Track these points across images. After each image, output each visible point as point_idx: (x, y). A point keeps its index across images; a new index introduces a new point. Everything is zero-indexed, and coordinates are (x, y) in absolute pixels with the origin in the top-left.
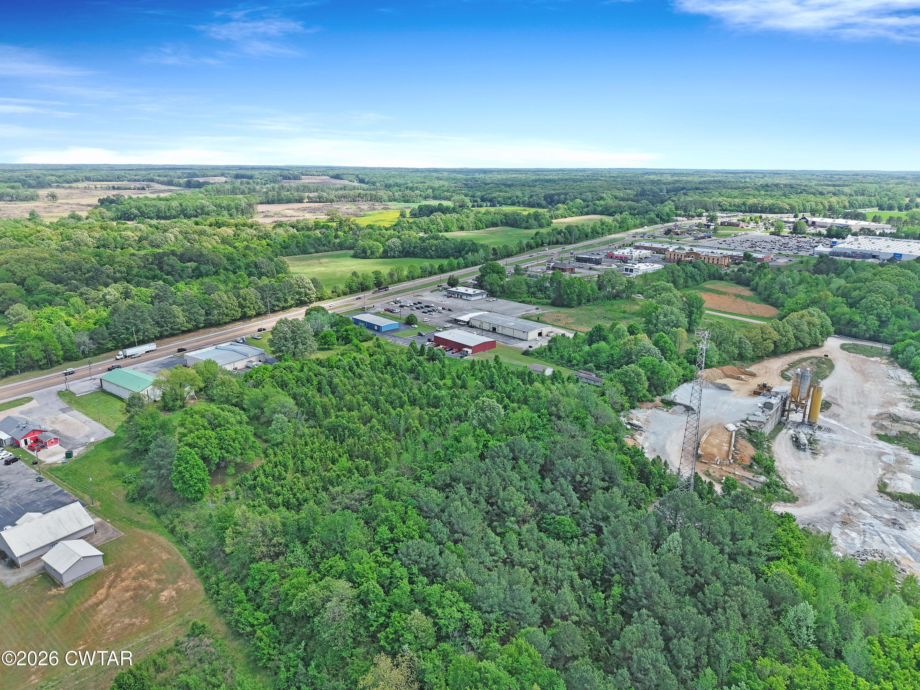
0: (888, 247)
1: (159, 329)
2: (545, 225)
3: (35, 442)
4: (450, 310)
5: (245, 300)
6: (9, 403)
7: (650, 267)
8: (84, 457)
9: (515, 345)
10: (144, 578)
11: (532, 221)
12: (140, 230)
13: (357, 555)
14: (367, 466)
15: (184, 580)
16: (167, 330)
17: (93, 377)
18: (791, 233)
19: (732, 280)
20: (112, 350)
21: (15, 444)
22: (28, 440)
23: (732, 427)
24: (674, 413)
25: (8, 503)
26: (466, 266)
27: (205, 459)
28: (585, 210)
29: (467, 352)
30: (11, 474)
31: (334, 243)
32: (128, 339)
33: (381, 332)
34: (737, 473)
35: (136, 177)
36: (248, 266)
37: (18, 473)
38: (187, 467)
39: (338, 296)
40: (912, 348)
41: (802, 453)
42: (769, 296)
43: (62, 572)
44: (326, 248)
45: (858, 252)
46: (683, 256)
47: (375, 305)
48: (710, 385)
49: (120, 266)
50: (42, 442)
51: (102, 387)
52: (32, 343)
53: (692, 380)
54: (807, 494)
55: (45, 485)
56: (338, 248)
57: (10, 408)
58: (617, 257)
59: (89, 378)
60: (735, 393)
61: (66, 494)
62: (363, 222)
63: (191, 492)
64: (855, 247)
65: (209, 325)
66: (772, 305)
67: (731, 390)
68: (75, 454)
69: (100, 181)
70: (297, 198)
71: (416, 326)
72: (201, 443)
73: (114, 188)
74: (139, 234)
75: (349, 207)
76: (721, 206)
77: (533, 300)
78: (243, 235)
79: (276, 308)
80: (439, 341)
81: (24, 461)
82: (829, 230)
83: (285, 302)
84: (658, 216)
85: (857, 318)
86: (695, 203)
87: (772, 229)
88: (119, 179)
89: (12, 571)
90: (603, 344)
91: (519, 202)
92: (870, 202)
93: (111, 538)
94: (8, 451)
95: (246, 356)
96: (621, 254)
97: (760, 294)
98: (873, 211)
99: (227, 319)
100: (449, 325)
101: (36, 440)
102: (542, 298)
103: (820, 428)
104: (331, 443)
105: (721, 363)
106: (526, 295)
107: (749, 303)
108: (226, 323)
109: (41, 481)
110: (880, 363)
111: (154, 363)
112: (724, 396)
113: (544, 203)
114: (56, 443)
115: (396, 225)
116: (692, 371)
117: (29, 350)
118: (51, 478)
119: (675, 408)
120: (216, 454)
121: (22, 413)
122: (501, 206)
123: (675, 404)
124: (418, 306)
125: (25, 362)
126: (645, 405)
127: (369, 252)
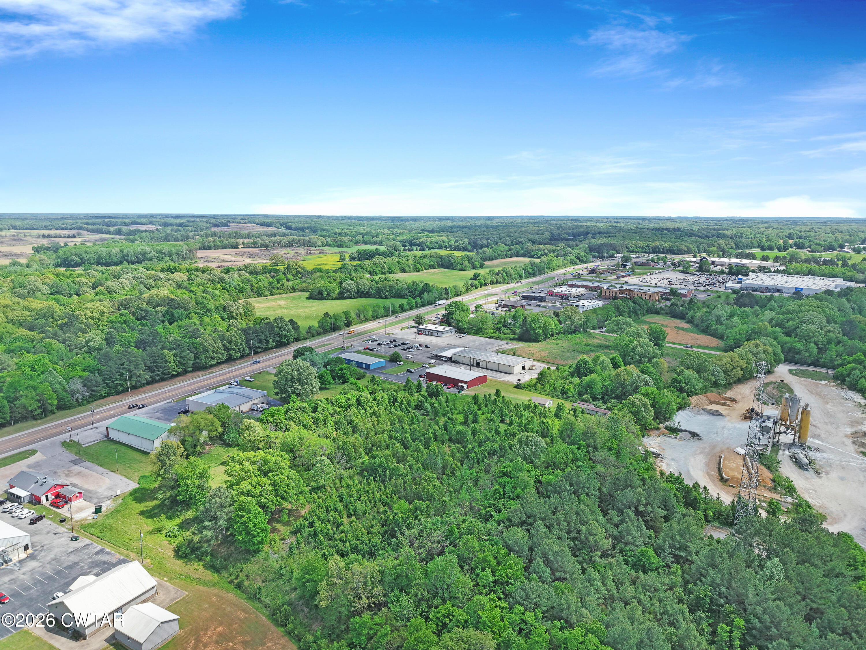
0: (787, 282)
1: (151, 374)
2: (478, 266)
3: (56, 498)
4: (426, 347)
5: (230, 342)
6: (11, 456)
7: (592, 303)
8: (116, 511)
9: (504, 379)
10: (228, 642)
11: (466, 263)
12: (94, 276)
13: (479, 601)
14: (427, 506)
15: (272, 640)
16: (158, 375)
17: (95, 425)
18: (697, 271)
19: (667, 314)
20: (105, 397)
21: (35, 500)
22: (50, 495)
23: (742, 451)
24: (681, 439)
25: (48, 566)
26: (423, 306)
27: (263, 507)
28: (509, 253)
29: (463, 387)
30: (40, 534)
31: (287, 286)
32: (122, 385)
33: (370, 370)
34: (765, 495)
35: (63, 226)
36: (217, 309)
37: (48, 533)
38: (250, 517)
39: (313, 336)
40: (857, 372)
41: (806, 472)
42: (707, 327)
43: (142, 641)
44: (280, 291)
45: (764, 287)
46: (618, 293)
47: (354, 344)
48: (702, 412)
49: (92, 312)
50: (64, 497)
51: (108, 435)
52: (26, 392)
53: (685, 407)
54: (832, 512)
55: (82, 544)
56: (292, 291)
57: (14, 462)
58: (557, 295)
59: (91, 427)
60: (728, 418)
61: (108, 553)
62: (309, 265)
63: (254, 544)
64: (759, 283)
65: (198, 368)
66: (712, 335)
67: (723, 416)
68: (104, 509)
69: (26, 229)
70: (234, 244)
71: (402, 363)
72: (257, 491)
73: (44, 236)
74: (93, 280)
75: (286, 251)
76: (628, 248)
77: (501, 335)
78: (198, 280)
79: (259, 350)
80: (431, 377)
81: (51, 519)
82: (730, 268)
83: (266, 343)
84: (577, 258)
85: (799, 346)
86: (606, 245)
87: (681, 268)
88: (46, 228)
89: (78, 643)
90: (593, 376)
91: (446, 247)
92: (752, 243)
93: (176, 599)
94: (30, 509)
95: (250, 398)
96: (560, 291)
97: (697, 326)
98: (757, 251)
99: (214, 362)
100: (433, 361)
101: (58, 496)
102: (508, 334)
103: (810, 448)
104: (373, 484)
105: (705, 390)
106: (492, 331)
107: (691, 334)
108: (212, 366)
109: (76, 540)
110: (830, 386)
111: (154, 409)
112: (719, 422)
113: (469, 247)
114: (81, 497)
115: (340, 268)
116: (683, 399)
117: (23, 400)
118: (85, 536)
119: (682, 434)
120: (272, 501)
121: (29, 466)
122: (429, 250)
123: (681, 431)
124: (394, 343)
125: (19, 413)
126: (651, 433)
127: (325, 294)
